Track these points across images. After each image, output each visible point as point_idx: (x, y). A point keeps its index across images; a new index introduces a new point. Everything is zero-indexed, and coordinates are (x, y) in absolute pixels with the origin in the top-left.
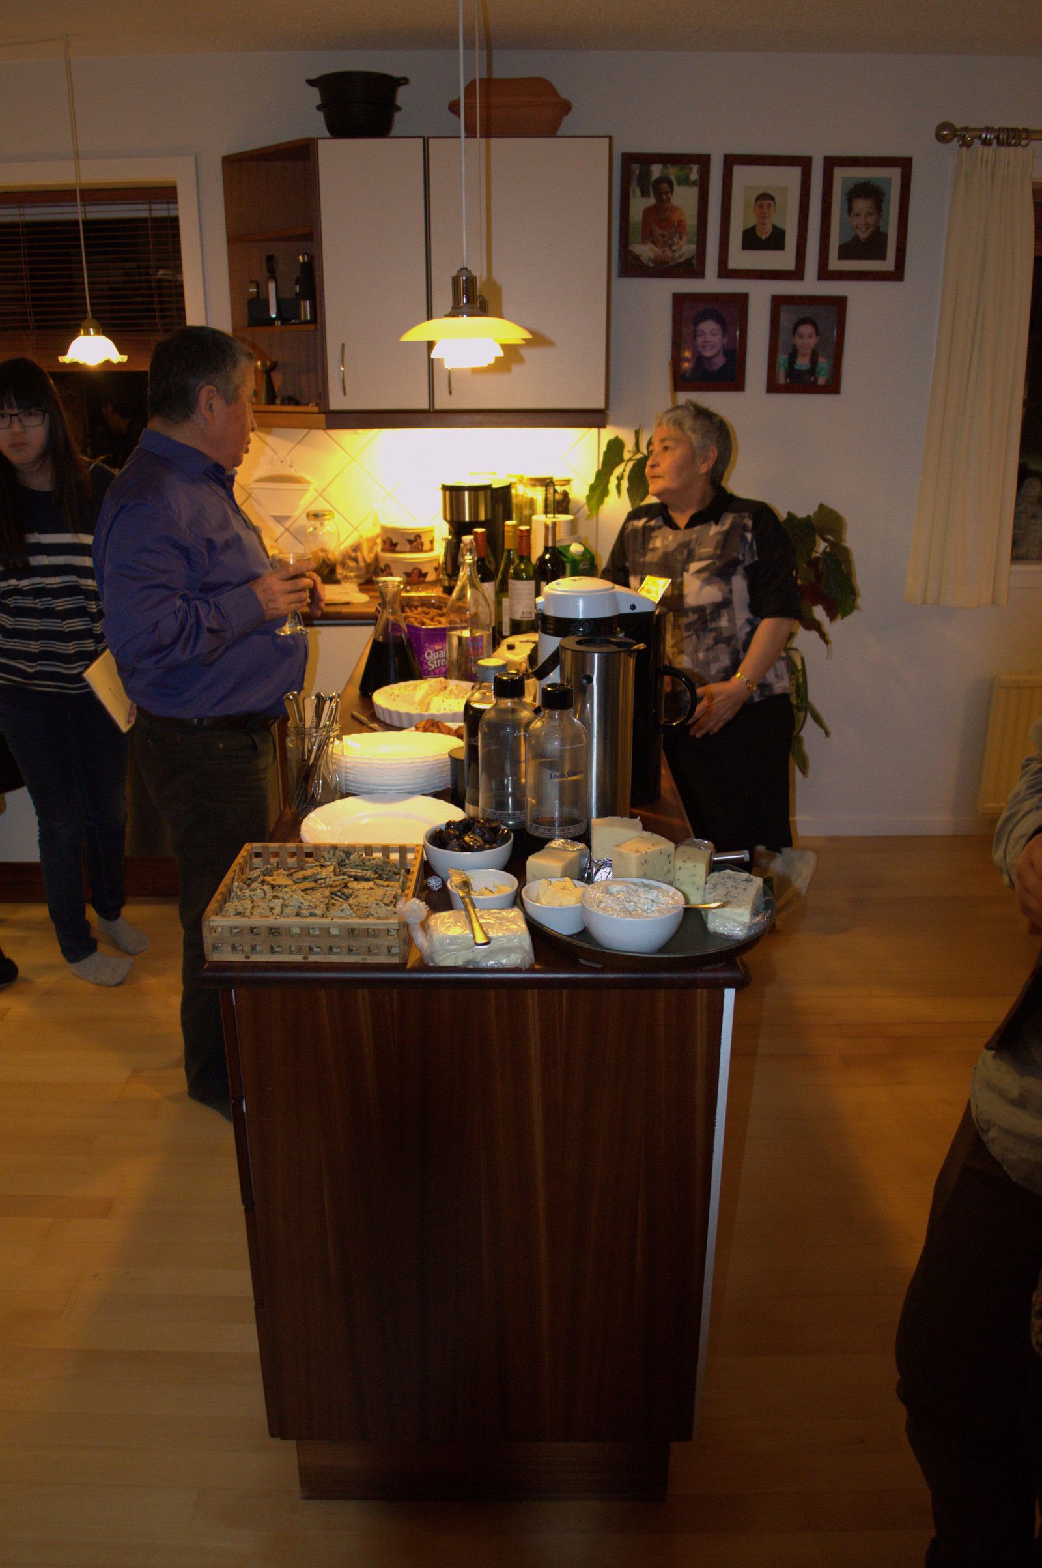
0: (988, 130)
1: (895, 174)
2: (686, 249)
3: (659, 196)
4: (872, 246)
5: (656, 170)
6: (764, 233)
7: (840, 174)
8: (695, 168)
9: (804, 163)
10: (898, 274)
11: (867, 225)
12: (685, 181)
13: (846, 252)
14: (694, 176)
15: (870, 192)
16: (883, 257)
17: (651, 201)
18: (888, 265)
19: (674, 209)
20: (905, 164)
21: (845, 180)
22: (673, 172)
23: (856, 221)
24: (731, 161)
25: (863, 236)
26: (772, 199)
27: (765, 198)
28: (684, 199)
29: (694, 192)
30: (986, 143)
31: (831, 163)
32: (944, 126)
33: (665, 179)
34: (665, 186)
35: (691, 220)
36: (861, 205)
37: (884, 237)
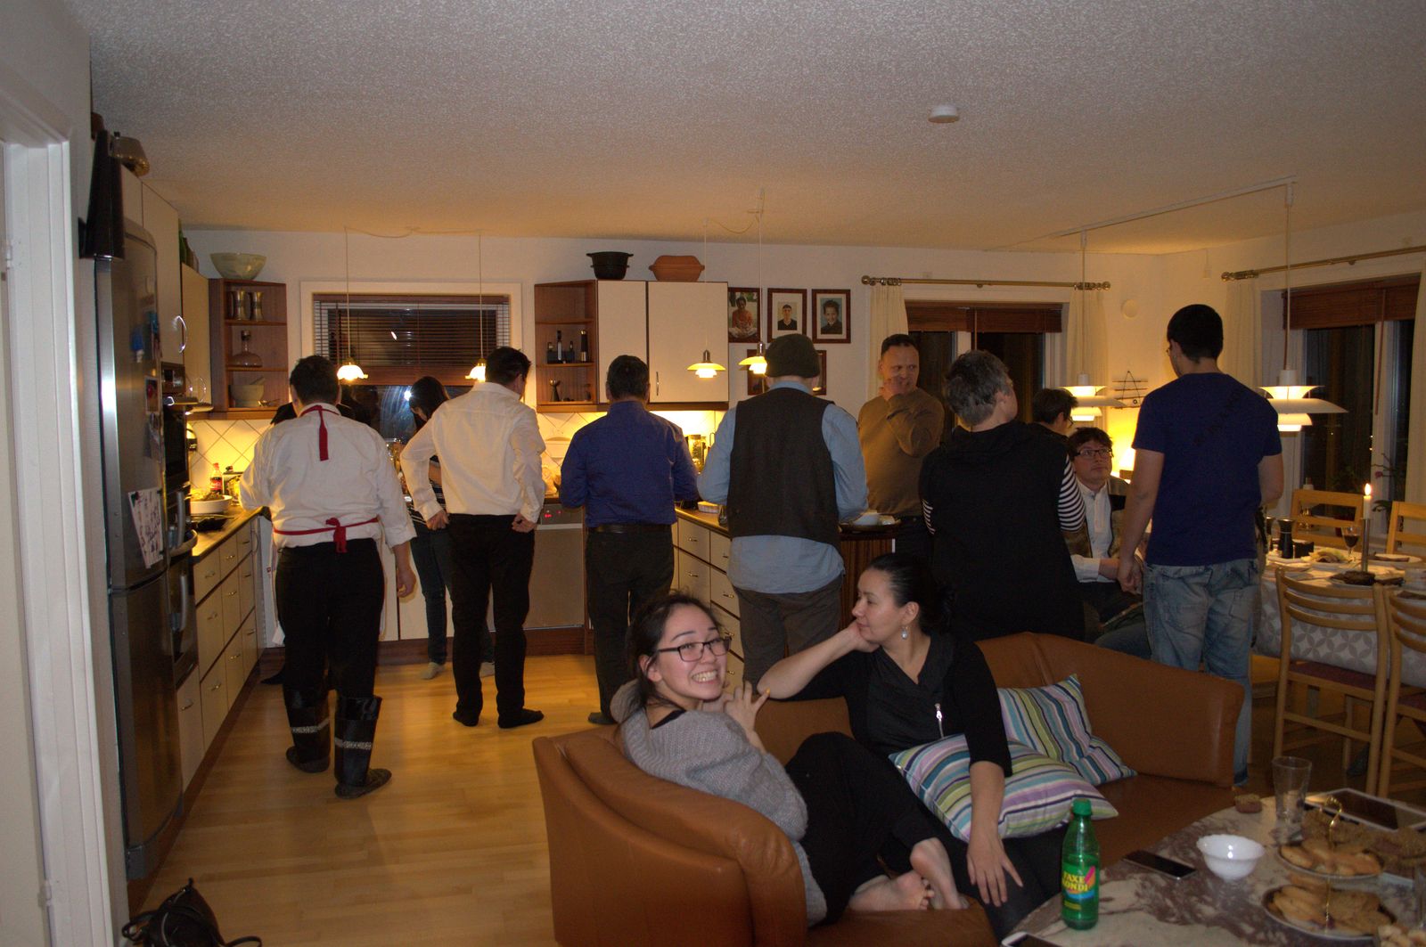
0: (884, 279)
1: (843, 297)
2: (753, 329)
3: (739, 305)
4: (836, 328)
5: (738, 295)
6: (787, 323)
7: (819, 297)
8: (755, 294)
9: (804, 292)
10: (848, 340)
11: (833, 319)
12: (751, 300)
13: (824, 331)
14: (755, 297)
15: (834, 305)
16: (841, 333)
17: (736, 308)
18: (843, 336)
19: (747, 312)
20: (847, 293)
21: (822, 300)
22: (745, 295)
23: (828, 317)
24: (771, 291)
25: (831, 323)
26: (789, 307)
27: (787, 307)
28: (750, 307)
29: (755, 304)
30: (883, 284)
31: (815, 292)
32: (865, 277)
33: (742, 299)
34: (743, 302)
35: (754, 317)
36: (830, 310)
37: (841, 324)
